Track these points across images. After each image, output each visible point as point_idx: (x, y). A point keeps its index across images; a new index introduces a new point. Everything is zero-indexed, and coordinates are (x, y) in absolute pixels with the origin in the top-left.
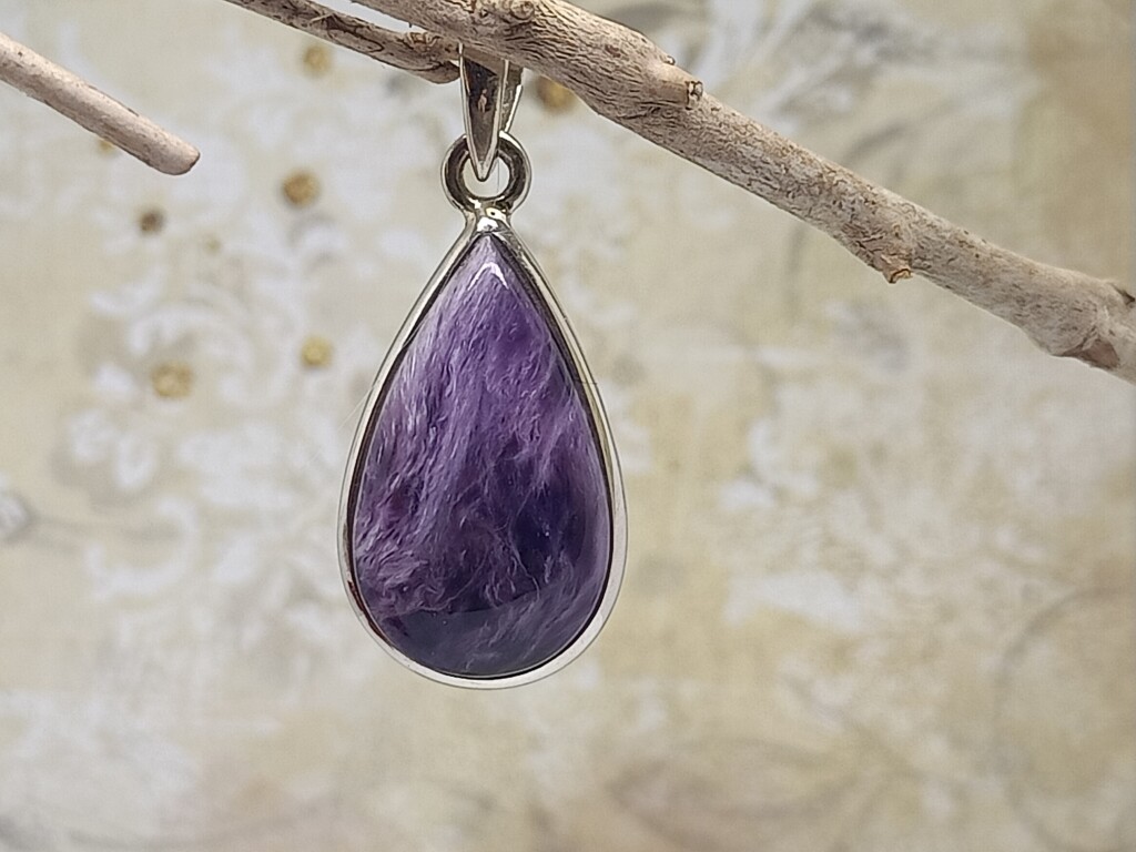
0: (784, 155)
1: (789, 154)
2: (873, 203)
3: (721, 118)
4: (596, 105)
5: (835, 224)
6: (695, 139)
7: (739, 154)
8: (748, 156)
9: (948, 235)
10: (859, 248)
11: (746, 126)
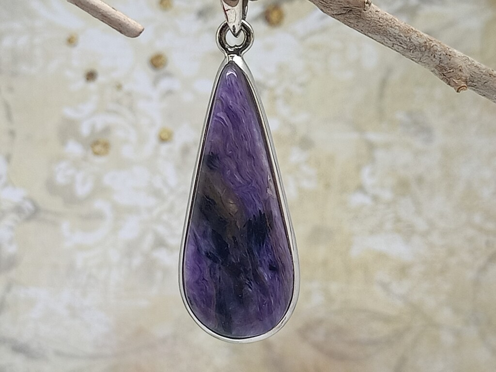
0: (409, 33)
1: (411, 32)
2: (450, 55)
3: (380, 15)
4: (323, 8)
5: (432, 65)
6: (368, 25)
7: (388, 32)
8: (392, 33)
9: (484, 71)
10: (443, 76)
11: (391, 19)
